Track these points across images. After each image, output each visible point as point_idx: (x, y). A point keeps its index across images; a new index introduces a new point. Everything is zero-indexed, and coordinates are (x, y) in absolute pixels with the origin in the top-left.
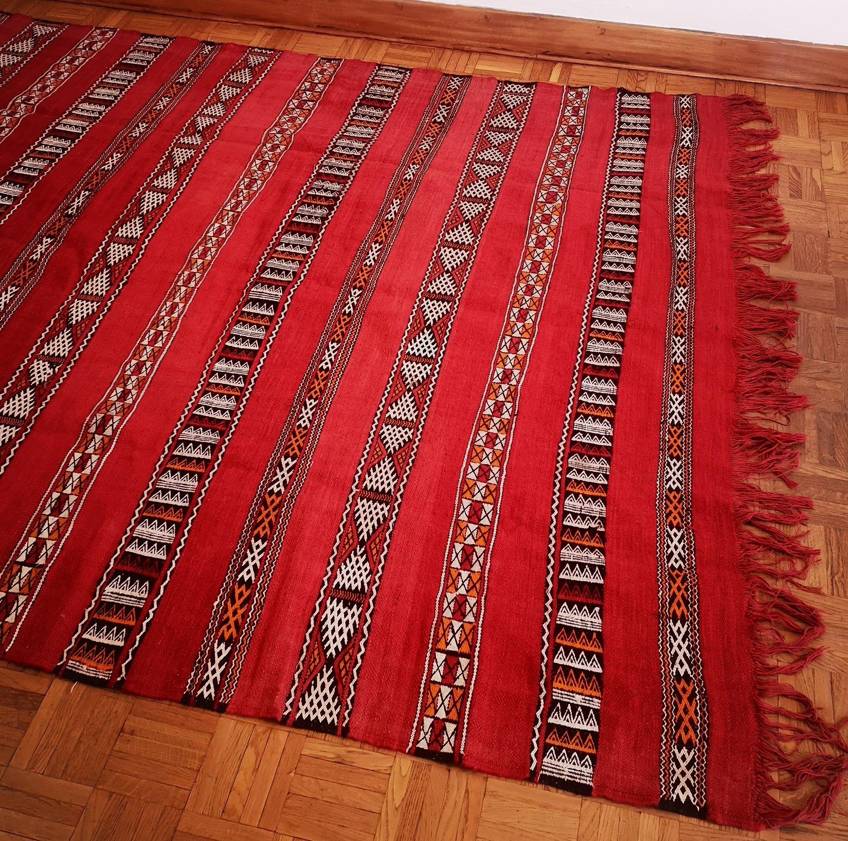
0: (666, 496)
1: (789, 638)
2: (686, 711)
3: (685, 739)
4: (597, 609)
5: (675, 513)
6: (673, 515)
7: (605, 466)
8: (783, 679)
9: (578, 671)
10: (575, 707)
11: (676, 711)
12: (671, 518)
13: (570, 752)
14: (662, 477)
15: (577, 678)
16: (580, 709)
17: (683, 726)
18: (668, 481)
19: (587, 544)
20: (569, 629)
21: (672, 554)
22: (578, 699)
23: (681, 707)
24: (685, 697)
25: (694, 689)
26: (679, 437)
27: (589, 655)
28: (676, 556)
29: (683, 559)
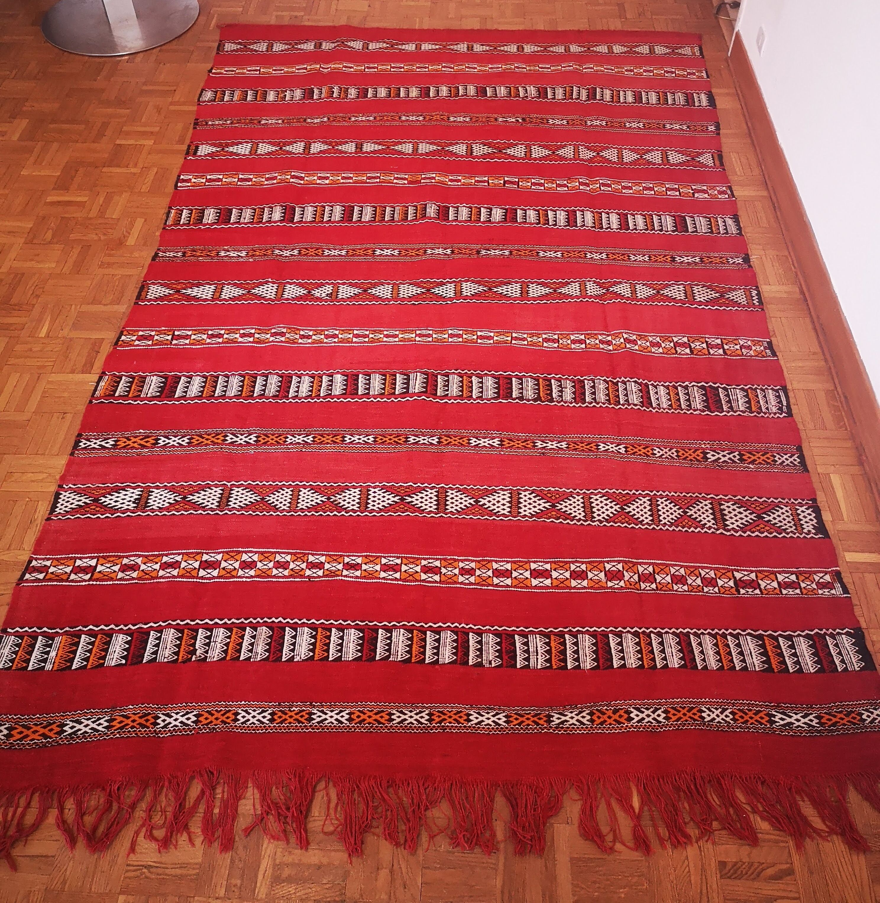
0: (230, 711)
1: (89, 820)
2: (35, 732)
3: (14, 732)
4: (124, 662)
5: (211, 718)
6: (210, 716)
7: (259, 656)
8: (53, 813)
9: (75, 652)
10: (48, 653)
11: (36, 725)
12: (206, 715)
13: (16, 653)
14: (249, 706)
15: (69, 652)
16: (46, 656)
17: (23, 730)
18: (246, 711)
19: (182, 650)
20: (108, 643)
21: (171, 717)
22: (53, 654)
23: (38, 728)
24: (46, 731)
25: (51, 738)
26: (297, 720)
27: (87, 659)
28: (168, 720)
29: (165, 726)
